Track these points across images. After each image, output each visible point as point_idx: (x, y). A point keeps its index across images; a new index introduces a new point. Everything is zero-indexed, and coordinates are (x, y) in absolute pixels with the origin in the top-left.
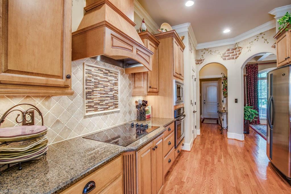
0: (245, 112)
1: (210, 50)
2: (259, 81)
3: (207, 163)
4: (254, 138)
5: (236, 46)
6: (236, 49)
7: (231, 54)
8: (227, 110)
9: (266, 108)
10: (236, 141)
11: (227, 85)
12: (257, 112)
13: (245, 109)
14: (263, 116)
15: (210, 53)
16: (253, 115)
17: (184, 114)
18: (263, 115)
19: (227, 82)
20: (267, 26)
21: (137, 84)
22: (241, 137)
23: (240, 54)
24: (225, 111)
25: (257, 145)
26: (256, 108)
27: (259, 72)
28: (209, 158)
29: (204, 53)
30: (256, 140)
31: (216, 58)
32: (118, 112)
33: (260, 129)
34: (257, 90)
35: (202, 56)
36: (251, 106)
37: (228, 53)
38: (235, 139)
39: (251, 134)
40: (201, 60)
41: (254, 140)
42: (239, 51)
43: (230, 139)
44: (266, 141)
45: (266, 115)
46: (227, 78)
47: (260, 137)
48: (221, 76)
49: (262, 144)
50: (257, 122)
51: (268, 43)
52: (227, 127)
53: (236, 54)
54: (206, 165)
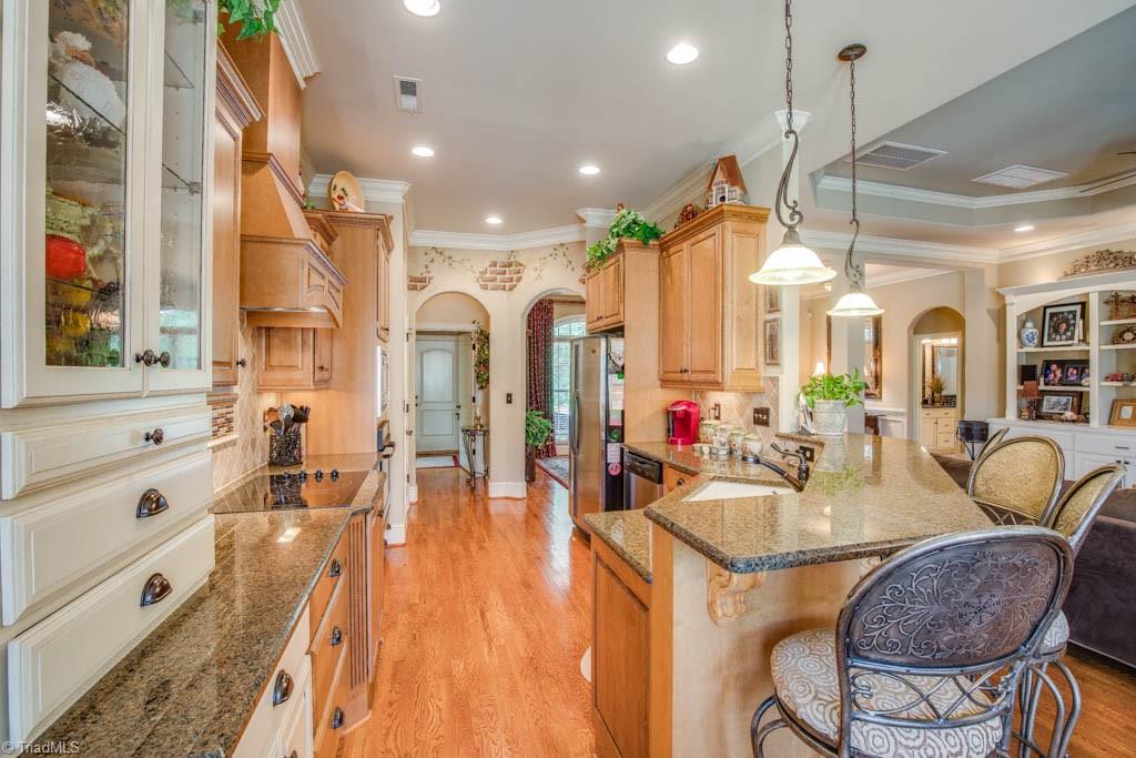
0: (528, 425)
1: (447, 254)
2: (555, 344)
3: (454, 558)
4: (547, 489)
5: (512, 259)
6: (510, 265)
7: (499, 277)
8: (488, 424)
9: (568, 413)
10: (509, 502)
11: (488, 355)
12: (550, 424)
13: (527, 419)
14: (562, 436)
15: (446, 263)
16: (543, 432)
17: (392, 440)
18: (563, 431)
19: (488, 348)
20: (570, 234)
21: (278, 356)
22: (518, 488)
23: (519, 279)
24: (481, 426)
25: (551, 502)
26: (548, 416)
27: (555, 322)
28: (456, 547)
29: (432, 260)
30: (550, 491)
31: (465, 281)
32: (233, 443)
33: (557, 467)
34: (551, 368)
35: (427, 267)
36: (537, 409)
37: (492, 273)
38: (507, 498)
39: (539, 482)
40: (422, 280)
41: (546, 493)
42: (519, 272)
43: (495, 499)
44: (567, 491)
45: (567, 431)
46: (487, 338)
47: (556, 484)
48: (471, 328)
49: (560, 498)
50: (550, 451)
51: (573, 269)
52: (487, 471)
53: (511, 280)
54: (453, 561)
